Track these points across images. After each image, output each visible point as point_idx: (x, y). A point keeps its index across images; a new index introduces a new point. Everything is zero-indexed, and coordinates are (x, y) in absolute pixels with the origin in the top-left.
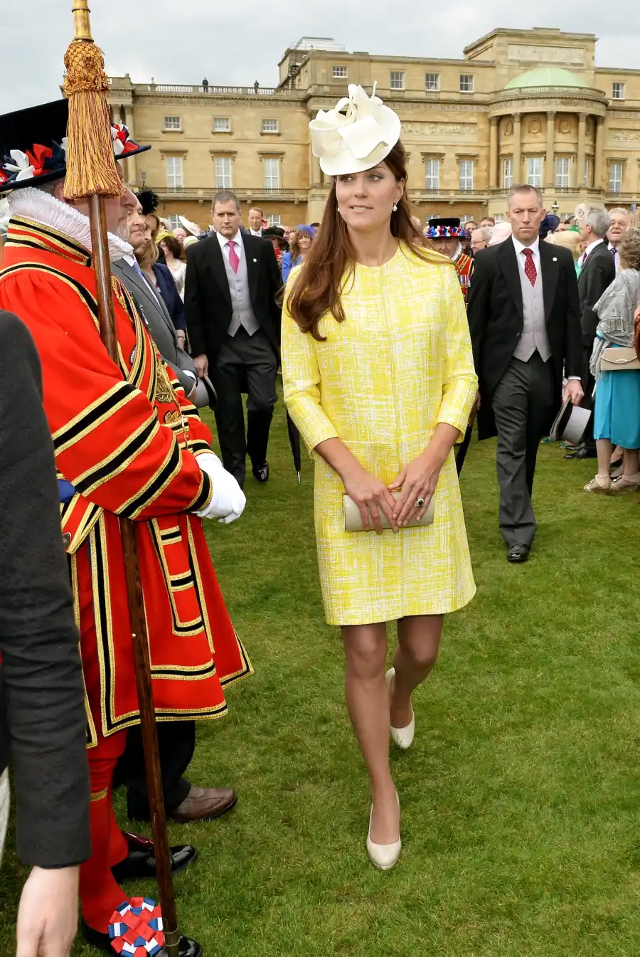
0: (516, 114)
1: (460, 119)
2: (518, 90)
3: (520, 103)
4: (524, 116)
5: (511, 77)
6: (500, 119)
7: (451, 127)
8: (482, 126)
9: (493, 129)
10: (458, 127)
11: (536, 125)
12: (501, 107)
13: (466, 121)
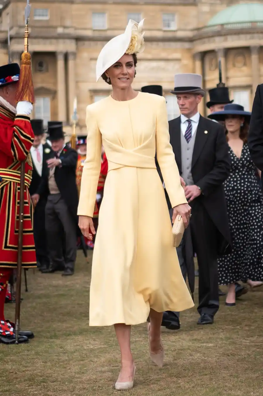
0: (219, 50)
1: (164, 55)
2: (220, 26)
3: (222, 38)
4: (227, 51)
5: (213, 13)
6: (204, 55)
7: (154, 64)
8: (187, 61)
9: (198, 64)
10: (162, 64)
11: (240, 59)
12: (204, 43)
13: (171, 57)
